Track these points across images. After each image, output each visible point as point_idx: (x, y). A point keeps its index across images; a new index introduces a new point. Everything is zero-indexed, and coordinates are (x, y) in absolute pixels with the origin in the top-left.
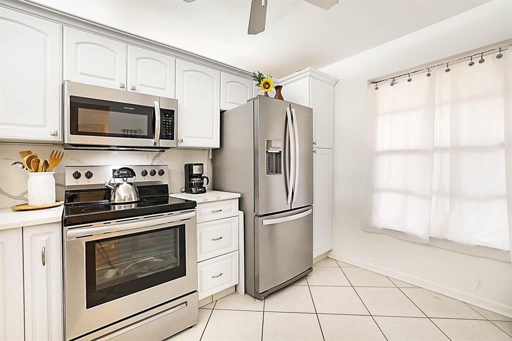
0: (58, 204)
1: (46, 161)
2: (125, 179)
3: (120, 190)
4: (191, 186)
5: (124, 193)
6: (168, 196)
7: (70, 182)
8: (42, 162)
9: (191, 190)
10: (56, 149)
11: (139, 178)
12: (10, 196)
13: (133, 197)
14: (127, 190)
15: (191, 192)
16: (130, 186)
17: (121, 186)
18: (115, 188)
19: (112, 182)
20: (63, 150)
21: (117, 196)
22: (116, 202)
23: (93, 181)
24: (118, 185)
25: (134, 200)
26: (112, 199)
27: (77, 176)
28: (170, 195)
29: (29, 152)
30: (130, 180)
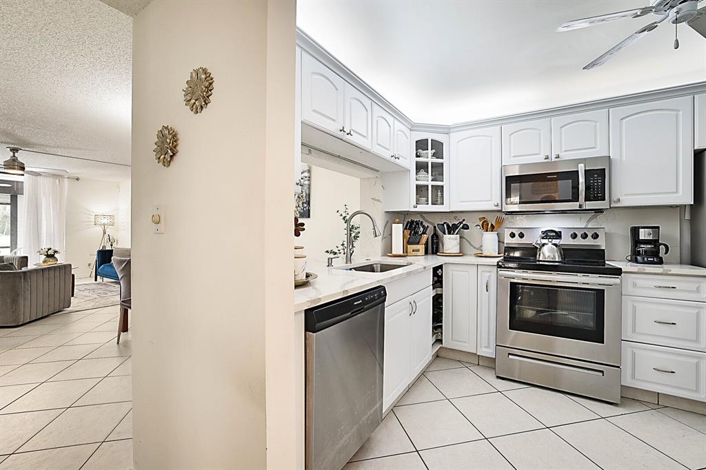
0: (499, 255)
1: (492, 225)
2: (550, 240)
3: (545, 249)
4: (638, 253)
5: (548, 253)
6: (605, 262)
7: (508, 240)
8: (490, 225)
9: (636, 258)
10: (499, 214)
11: (566, 240)
12: (474, 247)
13: (557, 258)
14: (551, 250)
15: (636, 261)
16: (554, 247)
17: (546, 247)
18: (541, 248)
19: (539, 242)
20: (504, 216)
21: (541, 255)
22: (541, 259)
23: (524, 241)
24: (544, 245)
25: (557, 260)
26: (538, 256)
27: (513, 235)
28: (607, 262)
29: (484, 218)
30: (555, 241)
